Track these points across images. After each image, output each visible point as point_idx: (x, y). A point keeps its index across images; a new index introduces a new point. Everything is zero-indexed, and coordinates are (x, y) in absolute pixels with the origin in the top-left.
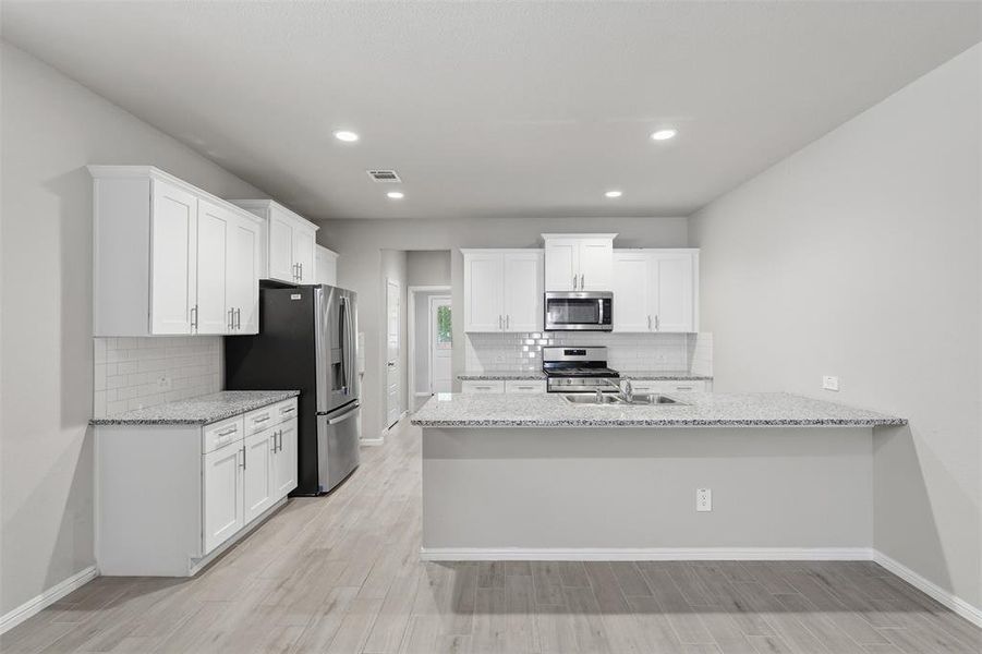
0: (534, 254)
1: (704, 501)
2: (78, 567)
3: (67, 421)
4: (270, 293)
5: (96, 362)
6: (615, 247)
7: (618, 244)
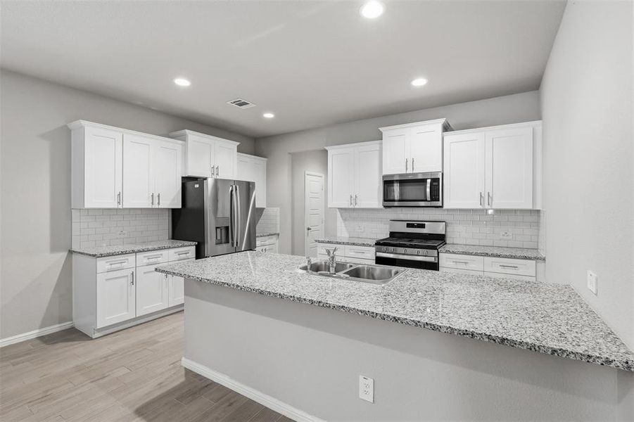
0: (374, 145)
1: (366, 390)
2: (61, 321)
3: (54, 249)
4: (189, 184)
5: (73, 221)
6: (443, 132)
7: (446, 128)
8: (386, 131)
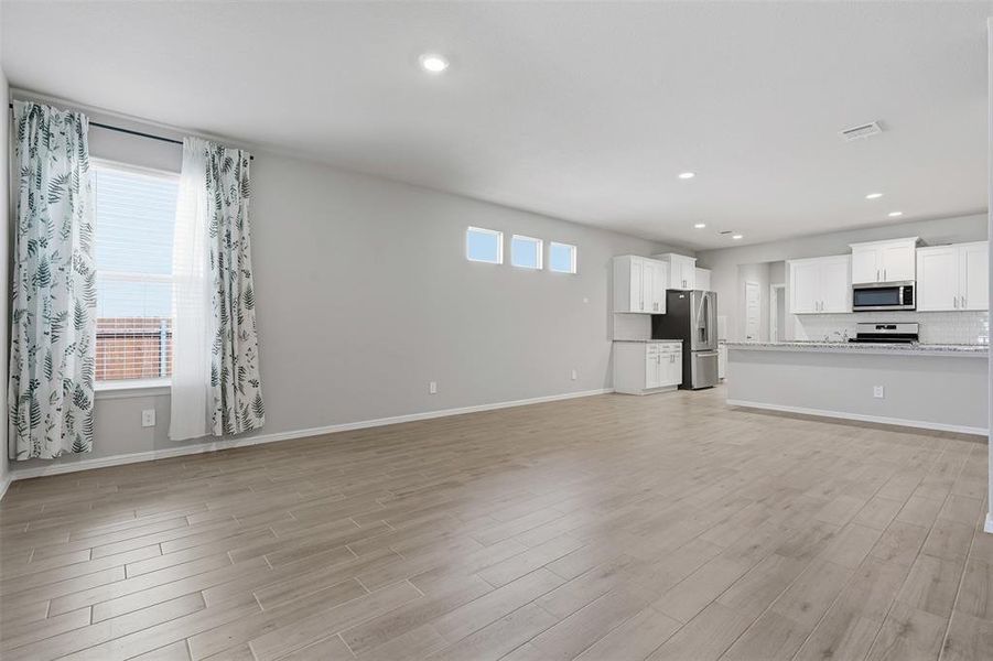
0: (844, 258)
1: (878, 392)
3: (606, 339)
4: (670, 295)
5: (614, 322)
6: (917, 247)
7: (920, 244)
8: (855, 247)
